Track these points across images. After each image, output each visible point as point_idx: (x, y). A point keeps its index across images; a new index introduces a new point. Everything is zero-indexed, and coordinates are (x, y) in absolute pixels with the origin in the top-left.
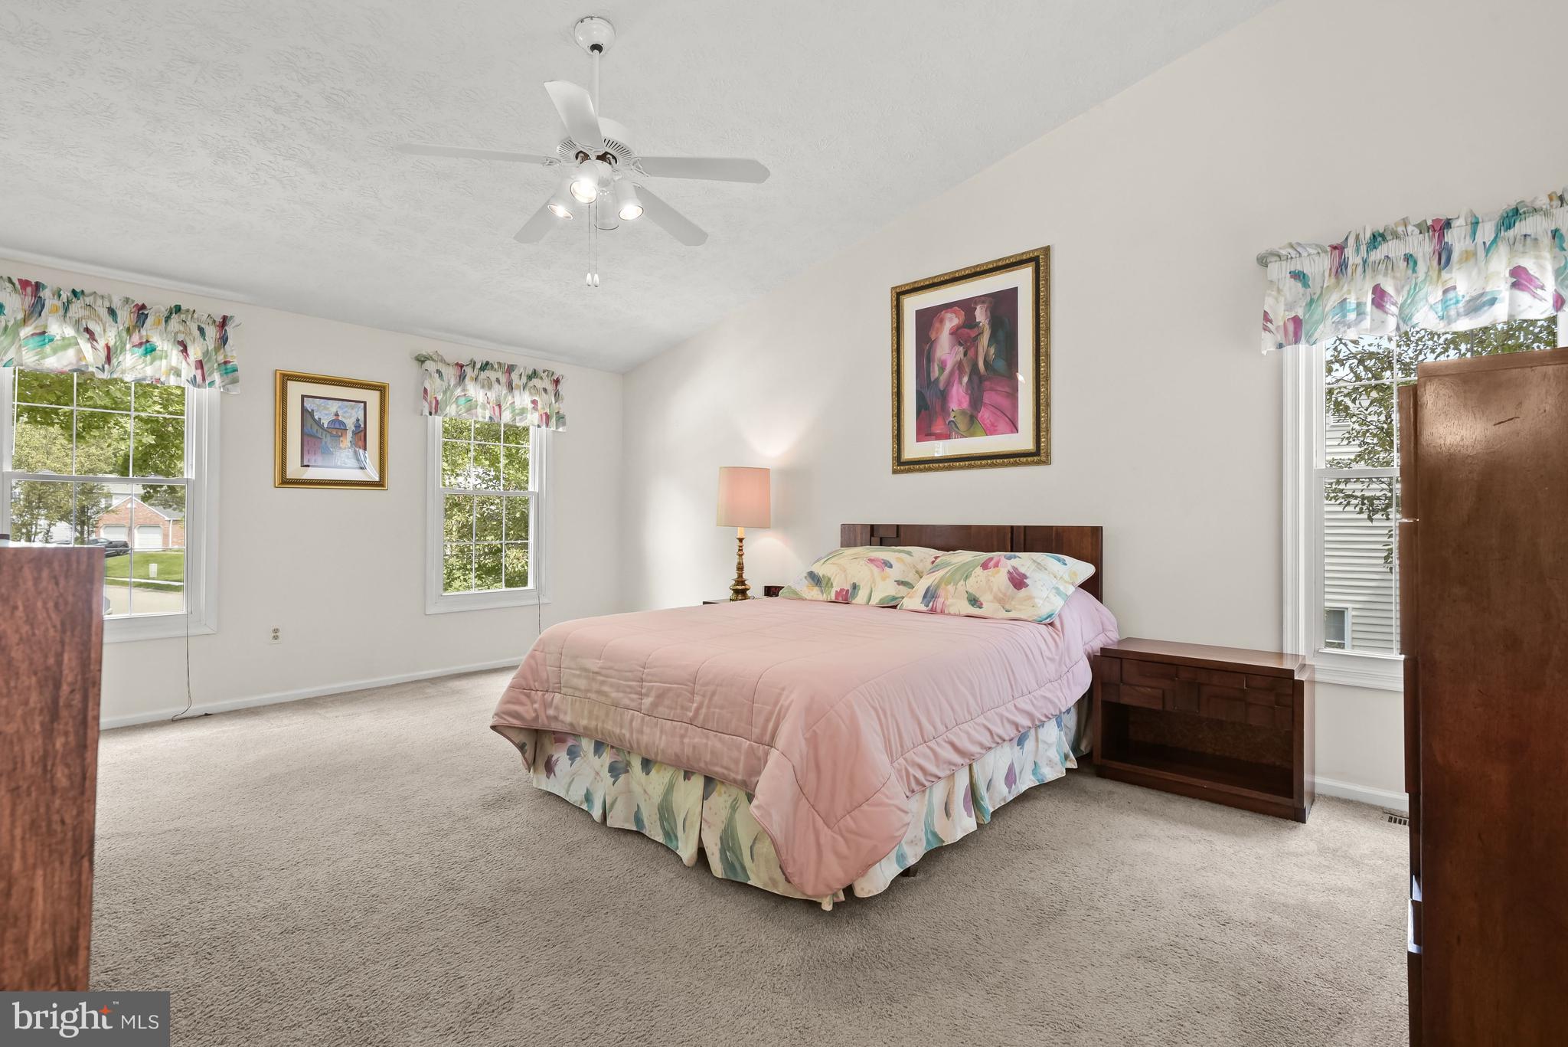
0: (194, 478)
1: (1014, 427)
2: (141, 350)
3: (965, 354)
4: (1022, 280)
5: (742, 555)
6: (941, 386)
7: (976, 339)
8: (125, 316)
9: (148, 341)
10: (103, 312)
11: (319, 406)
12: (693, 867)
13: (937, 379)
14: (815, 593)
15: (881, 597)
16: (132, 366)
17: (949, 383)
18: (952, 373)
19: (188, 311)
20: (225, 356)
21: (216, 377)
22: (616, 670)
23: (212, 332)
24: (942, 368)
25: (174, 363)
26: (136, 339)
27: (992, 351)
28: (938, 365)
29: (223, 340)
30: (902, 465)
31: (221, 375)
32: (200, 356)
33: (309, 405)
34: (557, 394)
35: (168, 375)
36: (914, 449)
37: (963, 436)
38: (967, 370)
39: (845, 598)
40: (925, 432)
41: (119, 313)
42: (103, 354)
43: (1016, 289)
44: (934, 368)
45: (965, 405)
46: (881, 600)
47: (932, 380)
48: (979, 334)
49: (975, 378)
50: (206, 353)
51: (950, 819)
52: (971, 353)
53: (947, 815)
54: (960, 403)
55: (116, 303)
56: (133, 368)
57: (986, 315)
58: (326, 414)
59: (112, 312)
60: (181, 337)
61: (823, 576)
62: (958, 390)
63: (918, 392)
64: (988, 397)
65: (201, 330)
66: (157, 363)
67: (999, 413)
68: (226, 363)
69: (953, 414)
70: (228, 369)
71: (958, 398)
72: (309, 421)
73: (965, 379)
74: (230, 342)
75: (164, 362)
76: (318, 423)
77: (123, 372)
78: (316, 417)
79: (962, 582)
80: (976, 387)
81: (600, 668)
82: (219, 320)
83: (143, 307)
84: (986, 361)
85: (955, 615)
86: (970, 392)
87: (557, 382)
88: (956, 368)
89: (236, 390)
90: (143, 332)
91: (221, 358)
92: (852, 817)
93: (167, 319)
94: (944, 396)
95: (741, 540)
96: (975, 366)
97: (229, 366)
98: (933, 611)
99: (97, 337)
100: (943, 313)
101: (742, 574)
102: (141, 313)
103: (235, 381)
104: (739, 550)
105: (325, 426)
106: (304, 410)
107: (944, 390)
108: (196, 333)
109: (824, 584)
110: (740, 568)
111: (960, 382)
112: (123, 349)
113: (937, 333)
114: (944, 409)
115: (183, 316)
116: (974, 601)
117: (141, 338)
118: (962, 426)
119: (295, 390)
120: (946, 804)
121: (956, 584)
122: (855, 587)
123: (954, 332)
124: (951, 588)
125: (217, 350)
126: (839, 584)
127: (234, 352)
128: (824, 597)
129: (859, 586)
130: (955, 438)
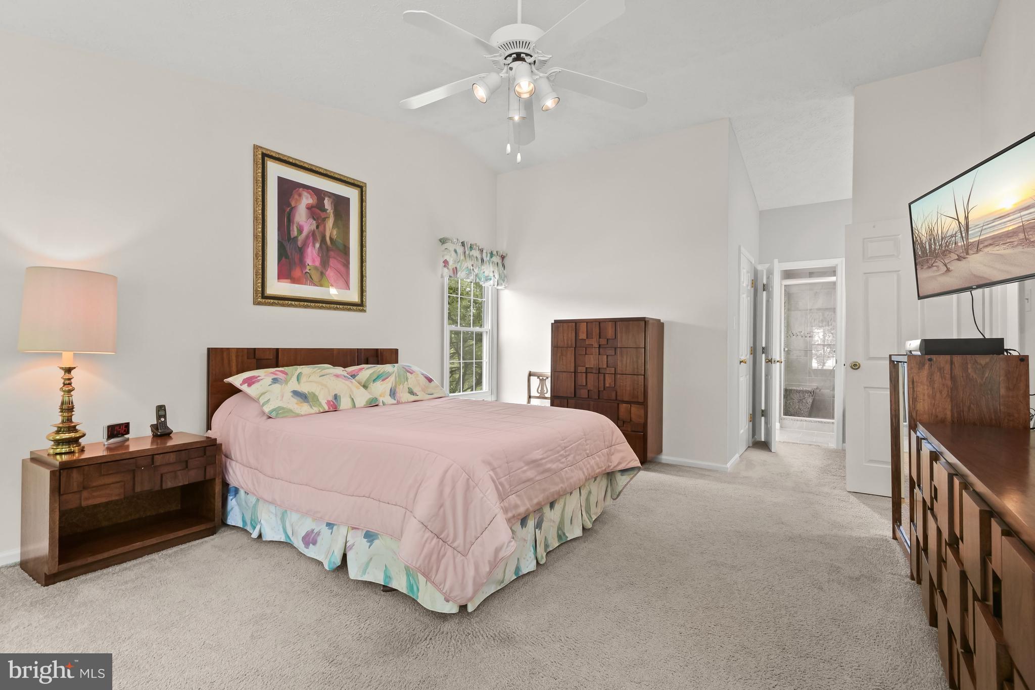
1: (347, 286)
3: (317, 227)
5: (70, 391)
6: (300, 244)
7: (324, 219)
13: (296, 238)
14: (305, 408)
17: (305, 243)
18: (307, 237)
24: (300, 230)
27: (335, 232)
28: (297, 228)
30: (263, 297)
36: (276, 287)
37: (315, 285)
38: (319, 238)
39: (334, 407)
40: (284, 274)
44: (293, 229)
45: (317, 263)
46: (367, 402)
47: (292, 237)
48: (327, 217)
49: (324, 246)
52: (321, 228)
54: (314, 261)
57: (332, 206)
61: (308, 392)
62: (312, 252)
63: (279, 242)
64: (332, 262)
67: (339, 275)
69: (308, 267)
71: (312, 255)
73: (317, 245)
79: (406, 382)
80: (325, 254)
84: (331, 239)
85: (405, 403)
86: (320, 255)
88: (311, 234)
94: (301, 251)
95: (69, 370)
96: (324, 238)
98: (398, 403)
101: (71, 416)
104: (64, 384)
107: (302, 247)
109: (310, 400)
110: (67, 408)
111: (314, 246)
113: (296, 203)
114: (302, 264)
116: (411, 392)
118: (315, 276)
121: (403, 385)
122: (336, 397)
123: (310, 208)
124: (401, 386)
126: (324, 399)
128: (316, 409)
129: (340, 396)
130: (310, 285)
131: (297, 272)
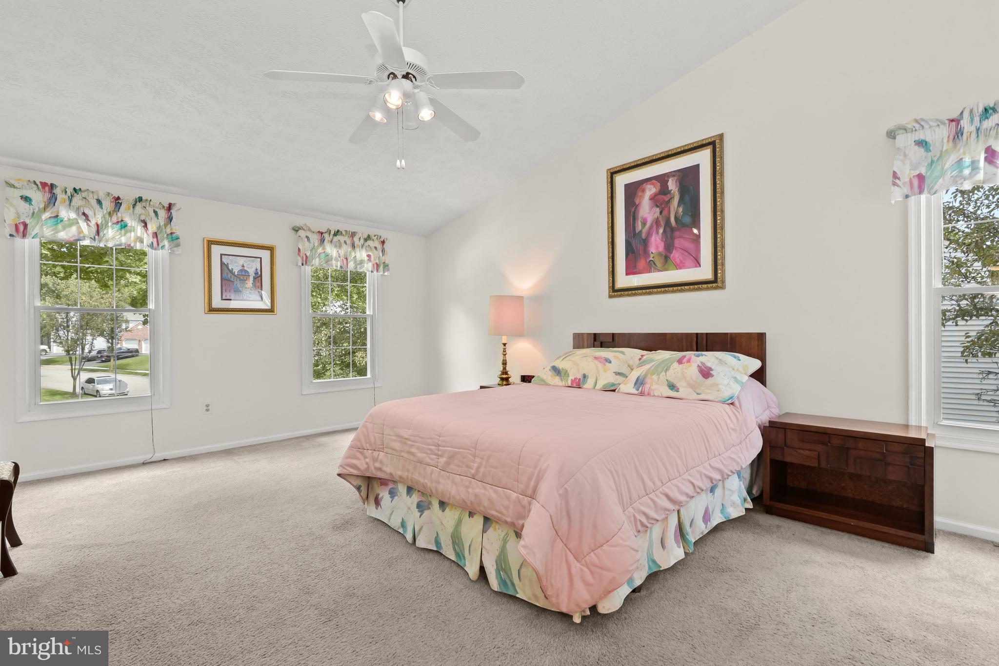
0: (154, 308)
1: (697, 263)
2: (118, 226)
3: (661, 213)
4: (703, 158)
5: (505, 354)
6: (644, 236)
7: (668, 203)
8: (108, 205)
9: (122, 221)
10: (94, 202)
11: (232, 261)
12: (476, 581)
13: (641, 231)
14: (556, 381)
15: (603, 384)
16: (112, 237)
17: (649, 234)
18: (651, 227)
19: (147, 200)
20: (171, 229)
21: (166, 243)
22: (420, 437)
23: (162, 214)
24: (644, 223)
25: (139, 234)
26: (114, 219)
27: (681, 210)
28: (641, 222)
29: (170, 219)
30: (615, 291)
31: (169, 242)
32: (155, 230)
33: (226, 260)
34: (383, 251)
35: (135, 242)
36: (623, 280)
37: (659, 271)
38: (663, 224)
39: (578, 384)
40: (631, 270)
41: (103, 202)
42: (94, 229)
43: (698, 166)
44: (638, 223)
45: (661, 248)
46: (603, 386)
47: (637, 232)
48: (671, 198)
49: (668, 229)
50: (159, 227)
51: (665, 550)
52: (665, 212)
53: (663, 547)
54: (657, 248)
55: (102, 197)
56: (113, 238)
57: (676, 184)
58: (236, 266)
59: (99, 202)
60: (143, 218)
61: (562, 368)
62: (656, 240)
63: (626, 241)
64: (677, 243)
65: (155, 212)
66: (128, 235)
67: (686, 254)
68: (172, 233)
69: (652, 256)
70: (173, 238)
71: (656, 244)
72: (226, 271)
73: (661, 231)
74: (174, 220)
75: (133, 234)
76: (231, 272)
77: (107, 241)
78: (230, 268)
79: (663, 373)
80: (669, 236)
81: (410, 436)
82: (166, 205)
83: (118, 198)
84: (676, 218)
85: (658, 396)
86: (664, 240)
87: (383, 242)
88: (654, 223)
89: (178, 251)
90: (119, 215)
91: (169, 231)
92: (595, 554)
93: (134, 206)
94: (645, 243)
95: (505, 344)
96: (668, 221)
97: (174, 235)
98: (642, 394)
99: (90, 218)
100: (644, 185)
101: (506, 367)
102: (117, 202)
103: (178, 245)
104: (504, 351)
105: (236, 274)
106: (222, 263)
107: (646, 239)
108: (153, 214)
109: (563, 374)
110: (505, 363)
111: (658, 233)
112: (107, 226)
113: (640, 200)
114: (646, 253)
115: (144, 204)
116: (672, 387)
117: (118, 218)
118: (659, 262)
119: (216, 250)
120: (662, 539)
121: (658, 375)
122: (585, 376)
123: (653, 198)
124: (655, 377)
125: (166, 225)
126: (573, 374)
127: (177, 226)
128: (563, 383)
129: (588, 376)
130: (654, 272)
131: (642, 264)
